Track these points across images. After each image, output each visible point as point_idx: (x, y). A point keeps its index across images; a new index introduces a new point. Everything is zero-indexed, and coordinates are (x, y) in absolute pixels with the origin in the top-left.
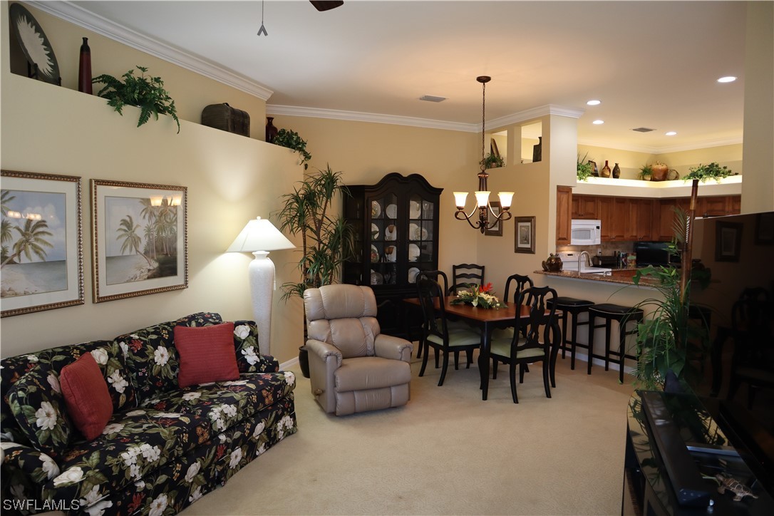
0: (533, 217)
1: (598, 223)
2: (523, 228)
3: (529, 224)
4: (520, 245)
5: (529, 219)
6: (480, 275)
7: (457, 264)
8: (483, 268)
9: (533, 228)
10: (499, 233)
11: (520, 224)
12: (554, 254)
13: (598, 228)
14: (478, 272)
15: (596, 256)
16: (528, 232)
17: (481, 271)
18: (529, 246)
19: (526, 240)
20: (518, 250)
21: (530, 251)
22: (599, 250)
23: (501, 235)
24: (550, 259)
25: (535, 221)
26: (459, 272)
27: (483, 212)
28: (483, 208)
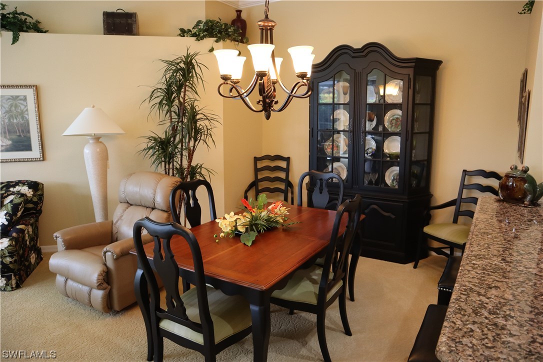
27: (262, 82)
28: (261, 75)
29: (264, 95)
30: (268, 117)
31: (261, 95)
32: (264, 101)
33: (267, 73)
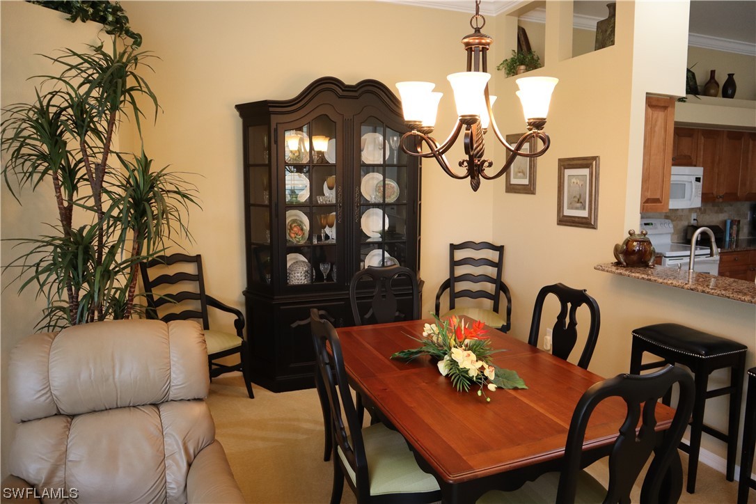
0: (595, 158)
1: (699, 171)
2: (574, 180)
3: (586, 171)
4: (567, 212)
5: (586, 163)
6: (496, 259)
7: (456, 242)
8: (500, 249)
9: (594, 179)
10: (529, 189)
11: (568, 172)
12: (638, 232)
13: (698, 180)
14: (493, 256)
15: (689, 226)
16: (583, 186)
17: (497, 253)
18: (584, 214)
19: (578, 201)
20: (564, 221)
21: (587, 223)
22: (694, 216)
23: (533, 193)
24: (627, 242)
25: (598, 166)
26: (459, 255)
27: (470, 132)
28: (469, 121)
29: (471, 153)
30: (475, 187)
31: (467, 152)
32: (471, 162)
33: (477, 117)
